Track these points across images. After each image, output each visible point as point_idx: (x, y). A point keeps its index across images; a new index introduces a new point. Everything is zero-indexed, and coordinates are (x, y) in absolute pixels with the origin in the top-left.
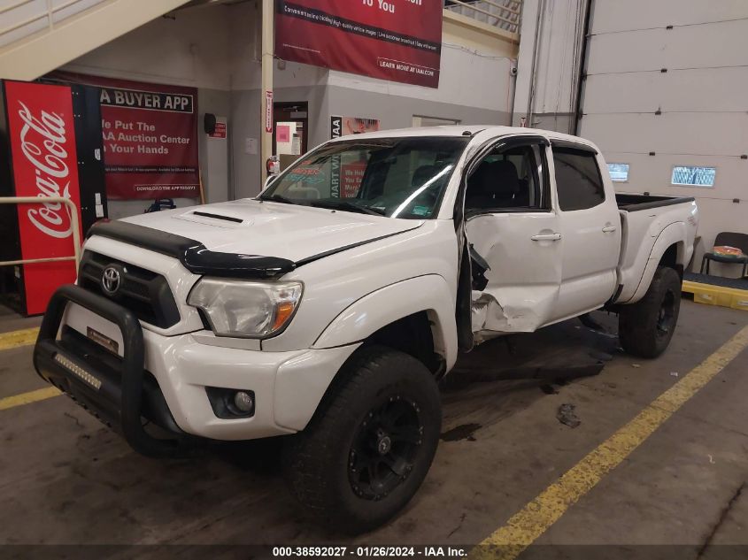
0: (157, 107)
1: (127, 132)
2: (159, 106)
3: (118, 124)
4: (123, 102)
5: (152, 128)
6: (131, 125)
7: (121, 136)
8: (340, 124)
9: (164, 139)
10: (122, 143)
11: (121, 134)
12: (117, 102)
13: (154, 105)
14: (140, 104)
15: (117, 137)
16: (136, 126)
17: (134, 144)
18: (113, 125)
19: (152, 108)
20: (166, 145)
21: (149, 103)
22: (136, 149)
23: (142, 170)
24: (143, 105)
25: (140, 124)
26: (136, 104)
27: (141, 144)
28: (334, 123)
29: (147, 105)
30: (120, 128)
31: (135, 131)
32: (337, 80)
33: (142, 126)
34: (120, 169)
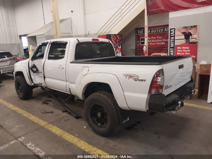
0: (162, 32)
1: (154, 39)
2: (163, 31)
3: (152, 38)
4: (153, 32)
5: (161, 37)
6: (155, 37)
7: (153, 41)
8: (174, 31)
9: (164, 40)
10: (153, 42)
11: (153, 40)
12: (152, 32)
13: (161, 31)
14: (157, 32)
15: (152, 41)
16: (156, 38)
17: (156, 42)
18: (151, 38)
19: (161, 32)
20: (164, 42)
21: (160, 31)
22: (156, 44)
23: (157, 49)
24: (158, 32)
25: (157, 37)
26: (156, 32)
27: (157, 42)
28: (171, 31)
29: (159, 31)
30: (153, 38)
31: (156, 39)
32: (172, 15)
33: (158, 37)
34: (151, 49)
